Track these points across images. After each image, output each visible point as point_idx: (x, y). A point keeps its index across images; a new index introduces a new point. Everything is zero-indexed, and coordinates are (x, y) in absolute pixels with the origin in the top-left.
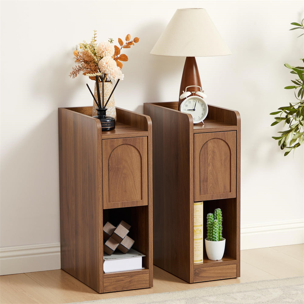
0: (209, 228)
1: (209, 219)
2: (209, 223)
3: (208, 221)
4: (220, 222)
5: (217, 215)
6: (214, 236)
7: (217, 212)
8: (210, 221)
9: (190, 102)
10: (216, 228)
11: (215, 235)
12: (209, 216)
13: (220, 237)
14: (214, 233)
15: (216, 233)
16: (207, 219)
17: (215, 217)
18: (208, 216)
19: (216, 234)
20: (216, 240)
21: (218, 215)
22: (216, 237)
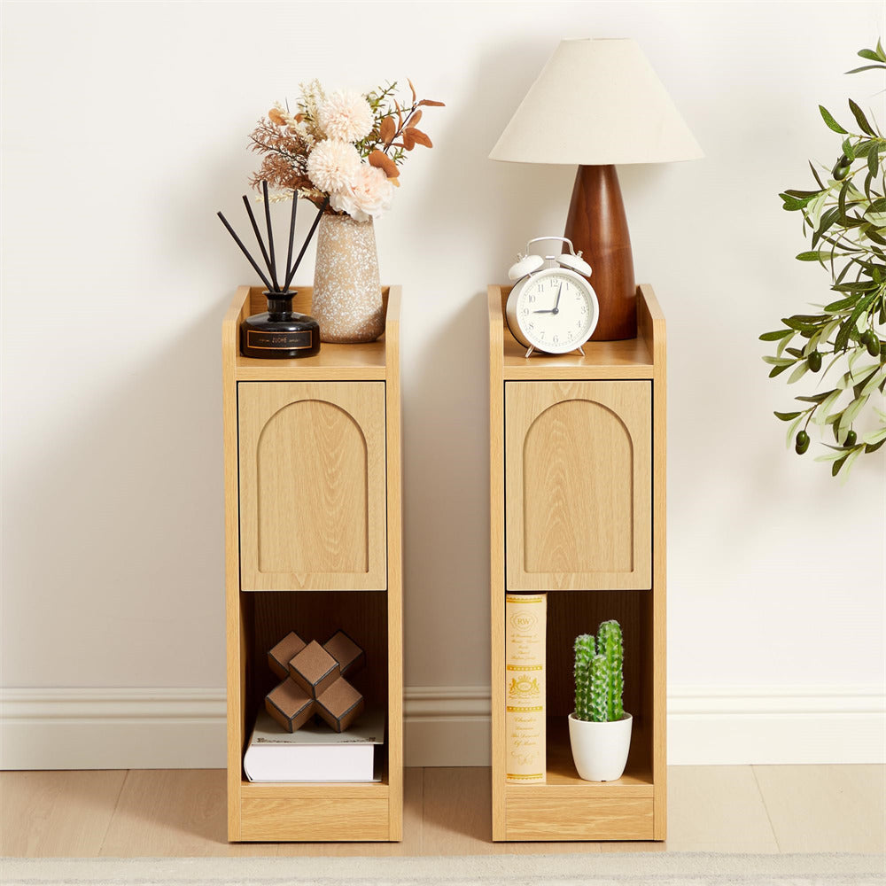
0: (579, 680)
1: (580, 651)
2: (581, 664)
3: (577, 658)
4: (616, 663)
5: (605, 640)
6: (593, 705)
7: (605, 631)
8: (585, 659)
9: (541, 289)
10: (599, 682)
11: (597, 704)
12: (580, 643)
13: (616, 711)
14: (593, 696)
15: (598, 695)
16: (575, 653)
17: (600, 647)
18: (577, 642)
19: (599, 700)
20: (600, 717)
21: (609, 641)
22: (600, 710)
